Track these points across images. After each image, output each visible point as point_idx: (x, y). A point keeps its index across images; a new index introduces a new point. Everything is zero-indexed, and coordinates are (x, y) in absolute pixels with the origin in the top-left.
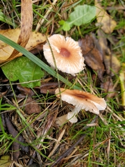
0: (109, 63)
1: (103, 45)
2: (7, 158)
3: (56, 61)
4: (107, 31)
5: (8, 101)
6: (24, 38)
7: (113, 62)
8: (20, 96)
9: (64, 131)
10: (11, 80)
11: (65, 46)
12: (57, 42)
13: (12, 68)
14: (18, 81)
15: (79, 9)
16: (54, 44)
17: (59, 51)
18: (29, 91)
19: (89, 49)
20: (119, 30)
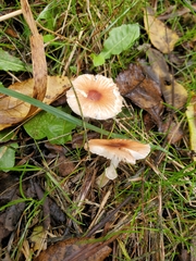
0: (170, 96)
1: (159, 72)
2: (40, 228)
3: (83, 108)
4: (165, 51)
5: (36, 163)
6: (40, 88)
7: (176, 92)
8: (51, 156)
9: (109, 193)
10: (36, 138)
11: (95, 86)
12: (83, 85)
13: (38, 124)
14: (46, 138)
15: (116, 33)
16: (79, 88)
17: (86, 96)
18: (61, 149)
19: (137, 83)
20: (185, 43)
